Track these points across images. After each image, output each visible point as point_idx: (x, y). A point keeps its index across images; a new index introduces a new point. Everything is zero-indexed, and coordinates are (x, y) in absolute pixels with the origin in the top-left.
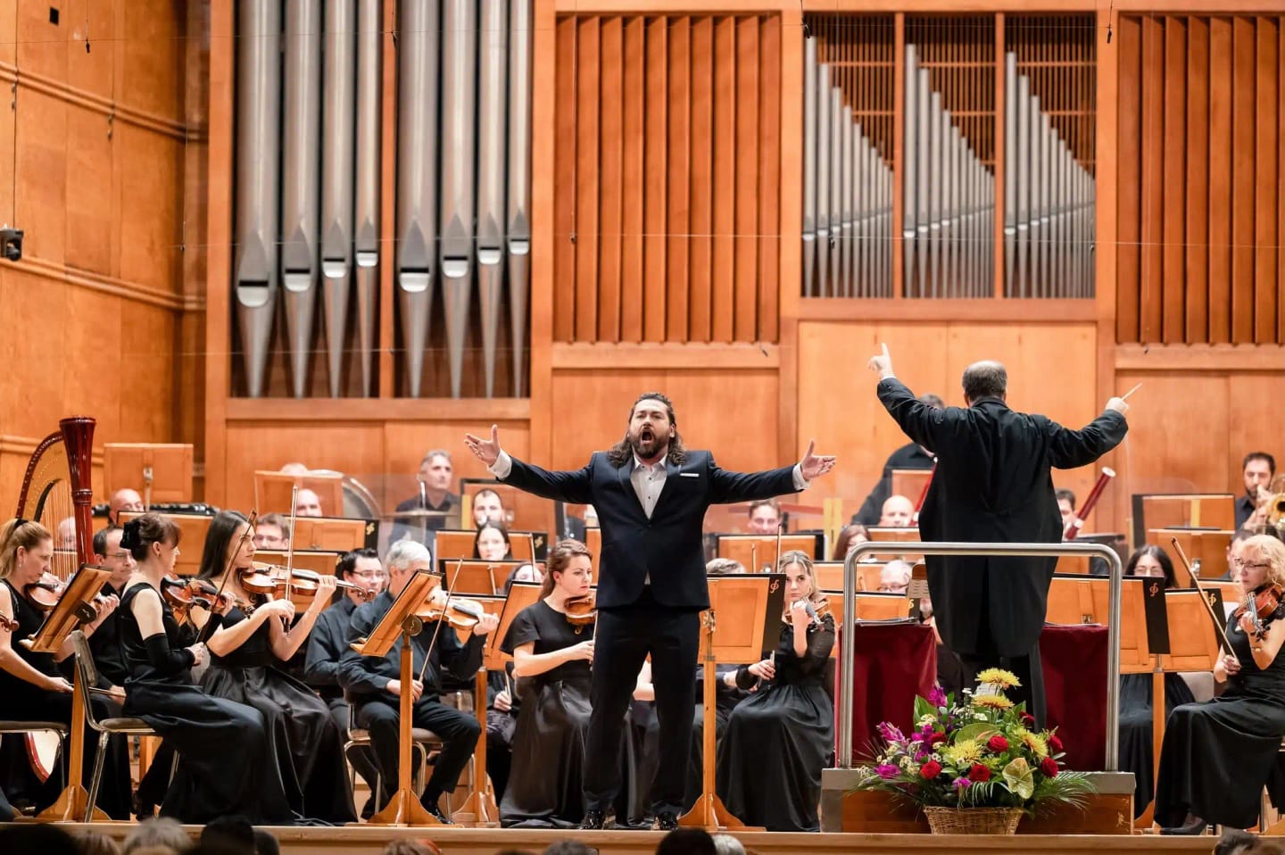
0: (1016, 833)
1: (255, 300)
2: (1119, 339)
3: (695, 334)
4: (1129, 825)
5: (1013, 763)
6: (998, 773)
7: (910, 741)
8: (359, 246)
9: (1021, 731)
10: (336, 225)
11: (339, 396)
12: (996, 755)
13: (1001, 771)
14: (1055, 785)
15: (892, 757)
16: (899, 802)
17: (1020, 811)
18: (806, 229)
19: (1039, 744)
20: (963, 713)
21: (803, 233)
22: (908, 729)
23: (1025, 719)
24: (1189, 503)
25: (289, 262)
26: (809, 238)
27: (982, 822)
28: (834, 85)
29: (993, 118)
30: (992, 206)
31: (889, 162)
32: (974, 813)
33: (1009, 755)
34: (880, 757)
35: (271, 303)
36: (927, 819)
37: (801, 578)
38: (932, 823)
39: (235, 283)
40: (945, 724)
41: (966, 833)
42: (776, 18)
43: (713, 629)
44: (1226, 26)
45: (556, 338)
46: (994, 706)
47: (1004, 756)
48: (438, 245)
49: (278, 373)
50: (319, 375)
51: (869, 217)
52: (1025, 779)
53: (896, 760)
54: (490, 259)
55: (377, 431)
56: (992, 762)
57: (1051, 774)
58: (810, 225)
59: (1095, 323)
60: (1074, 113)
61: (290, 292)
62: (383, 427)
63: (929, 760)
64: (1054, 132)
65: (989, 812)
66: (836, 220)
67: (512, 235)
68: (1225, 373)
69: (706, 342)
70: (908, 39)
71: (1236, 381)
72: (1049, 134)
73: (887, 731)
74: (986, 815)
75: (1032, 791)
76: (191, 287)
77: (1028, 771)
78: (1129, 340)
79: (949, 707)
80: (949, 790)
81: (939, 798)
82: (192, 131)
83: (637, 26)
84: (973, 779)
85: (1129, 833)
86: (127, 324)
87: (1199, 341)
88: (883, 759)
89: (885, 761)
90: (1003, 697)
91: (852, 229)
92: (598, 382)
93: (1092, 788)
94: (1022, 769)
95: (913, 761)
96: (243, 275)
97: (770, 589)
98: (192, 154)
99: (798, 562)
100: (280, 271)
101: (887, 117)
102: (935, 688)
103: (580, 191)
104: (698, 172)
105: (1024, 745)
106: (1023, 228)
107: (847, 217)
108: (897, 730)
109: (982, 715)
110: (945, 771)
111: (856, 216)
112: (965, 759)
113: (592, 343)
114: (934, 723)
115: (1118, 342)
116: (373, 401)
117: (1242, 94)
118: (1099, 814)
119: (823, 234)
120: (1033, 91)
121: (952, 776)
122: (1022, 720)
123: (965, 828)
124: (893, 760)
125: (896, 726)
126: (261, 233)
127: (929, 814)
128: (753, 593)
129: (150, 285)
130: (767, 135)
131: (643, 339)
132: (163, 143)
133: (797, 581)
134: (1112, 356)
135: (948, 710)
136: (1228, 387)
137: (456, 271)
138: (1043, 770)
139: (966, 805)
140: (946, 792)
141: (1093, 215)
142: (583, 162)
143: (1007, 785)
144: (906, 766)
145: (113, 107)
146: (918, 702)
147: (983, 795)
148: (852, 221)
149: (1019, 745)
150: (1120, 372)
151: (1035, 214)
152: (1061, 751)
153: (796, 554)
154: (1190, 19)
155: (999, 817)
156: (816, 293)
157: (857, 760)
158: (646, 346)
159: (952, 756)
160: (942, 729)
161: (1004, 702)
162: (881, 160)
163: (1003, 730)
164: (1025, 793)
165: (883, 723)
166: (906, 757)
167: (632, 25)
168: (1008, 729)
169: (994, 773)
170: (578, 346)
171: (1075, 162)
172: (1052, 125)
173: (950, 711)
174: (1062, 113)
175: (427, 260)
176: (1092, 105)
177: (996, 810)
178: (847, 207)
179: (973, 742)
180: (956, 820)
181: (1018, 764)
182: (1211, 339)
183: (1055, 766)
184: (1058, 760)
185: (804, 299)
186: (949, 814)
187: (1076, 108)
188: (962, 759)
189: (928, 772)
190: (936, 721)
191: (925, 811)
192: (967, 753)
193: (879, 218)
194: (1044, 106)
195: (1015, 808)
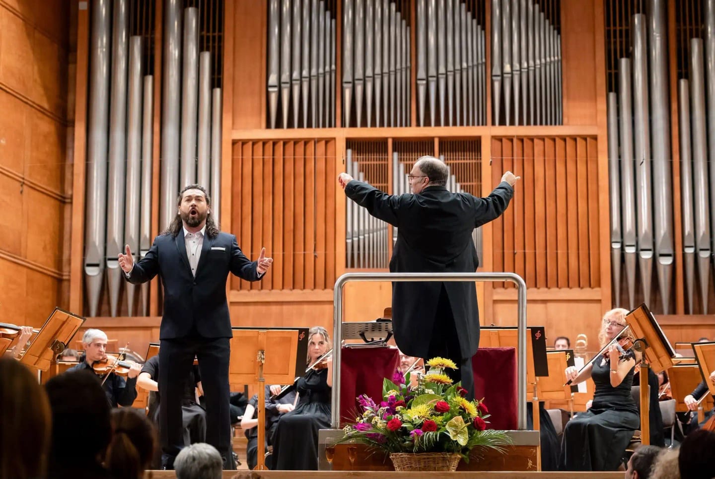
0: (457, 470)
1: (93, 273)
2: (495, 287)
3: (296, 286)
4: (536, 468)
5: (453, 420)
6: (442, 427)
7: (380, 407)
8: (142, 248)
9: (459, 400)
10: (131, 238)
11: (132, 316)
12: (442, 415)
13: (444, 426)
14: (483, 439)
15: (367, 418)
16: (372, 451)
17: (459, 455)
18: (348, 237)
19: (472, 408)
21: (346, 239)
23: (461, 391)
25: (109, 256)
26: (349, 241)
27: (432, 465)
28: (360, 171)
32: (425, 457)
33: (450, 414)
34: (359, 418)
35: (101, 274)
36: (392, 462)
37: (322, 343)
38: (396, 466)
39: (84, 265)
40: (405, 396)
41: (420, 470)
42: (333, 142)
43: (263, 362)
44: (542, 142)
46: (439, 382)
47: (447, 415)
49: (105, 307)
50: (123, 308)
51: (377, 232)
52: (461, 433)
53: (370, 419)
55: (148, 332)
56: (438, 420)
57: (480, 429)
58: (349, 236)
60: (471, 184)
61: (110, 269)
62: (151, 330)
63: (393, 418)
65: (436, 456)
66: (361, 233)
68: (545, 301)
69: (302, 290)
70: (394, 150)
71: (550, 305)
73: (364, 402)
74: (434, 458)
75: (467, 440)
76: (66, 269)
77: (464, 426)
78: (499, 287)
80: (408, 439)
81: (401, 447)
82: (68, 198)
83: (269, 146)
84: (424, 431)
86: (30, 281)
87: (532, 287)
88: (360, 420)
89: (362, 421)
90: (445, 376)
91: (369, 237)
92: (252, 308)
93: (511, 442)
94: (460, 425)
95: (381, 419)
96: (88, 261)
98: (67, 208)
99: (320, 334)
100: (105, 261)
101: (385, 187)
103: (243, 220)
104: (297, 211)
105: (461, 408)
107: (367, 232)
108: (370, 399)
109: (431, 390)
110: (404, 425)
111: (371, 231)
112: (419, 417)
113: (249, 290)
114: (397, 395)
115: (494, 289)
116: (148, 318)
117: (551, 173)
118: (515, 459)
119: (356, 239)
121: (409, 429)
122: (459, 392)
123: (419, 467)
124: (367, 420)
125: (369, 397)
126: (97, 244)
127: (393, 459)
128: (289, 340)
129: (43, 265)
130: (329, 194)
131: (272, 288)
132: (52, 201)
133: (319, 344)
134: (492, 295)
135: (406, 386)
136: (546, 308)
138: (475, 426)
139: (420, 450)
140: (405, 441)
142: (244, 207)
143: (449, 433)
144: (376, 423)
145: (23, 179)
146: (386, 382)
147: (432, 442)
148: (369, 234)
149: (458, 408)
150: (495, 302)
152: (488, 414)
153: (320, 329)
154: (525, 140)
155: (444, 459)
156: (353, 266)
157: (343, 422)
158: (273, 291)
159: (409, 415)
160: (402, 399)
161: (446, 379)
163: (446, 399)
164: (462, 441)
165: (361, 396)
166: (377, 417)
167: (267, 146)
168: (449, 397)
169: (440, 427)
170: (242, 292)
172: (461, 188)
173: (408, 386)
174: (466, 184)
176: (480, 179)
177: (442, 454)
178: (367, 227)
179: (424, 406)
180: (413, 461)
181: (457, 421)
182: (538, 286)
183: (483, 423)
184: (486, 420)
185: (347, 269)
186: (408, 458)
187: (472, 181)
188: (416, 416)
189: (392, 426)
190: (398, 394)
191: (391, 457)
192: (420, 413)
193: (382, 232)
194: (457, 181)
195: (455, 454)
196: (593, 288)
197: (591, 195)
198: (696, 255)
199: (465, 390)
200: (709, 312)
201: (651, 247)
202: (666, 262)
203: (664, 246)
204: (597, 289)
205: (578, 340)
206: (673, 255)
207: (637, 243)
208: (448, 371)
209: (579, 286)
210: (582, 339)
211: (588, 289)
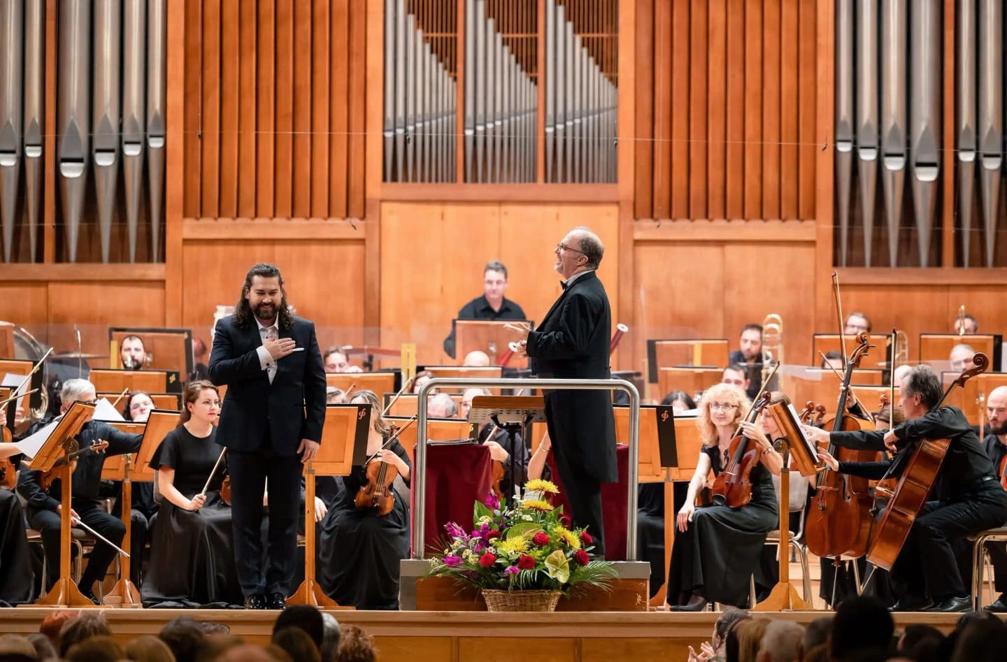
0: (556, 610)
2: (637, 217)
3: (298, 211)
4: (646, 604)
5: (553, 555)
6: (541, 563)
7: (471, 538)
8: (27, 141)
9: (560, 530)
10: (8, 122)
11: (11, 261)
12: (540, 549)
13: (543, 561)
14: (587, 571)
15: (456, 550)
16: (462, 586)
17: (559, 593)
18: (387, 128)
19: (574, 539)
20: (513, 515)
21: (384, 131)
22: (469, 528)
23: (563, 519)
24: (692, 346)
26: (389, 135)
27: (529, 604)
28: (409, 12)
29: (536, 39)
30: (535, 110)
31: (453, 74)
32: (522, 594)
33: (549, 548)
34: (447, 550)
36: (484, 599)
38: (488, 603)
40: (498, 523)
41: (516, 611)
45: (185, 215)
46: (538, 509)
47: (546, 549)
48: (91, 140)
51: (437, 118)
52: (563, 567)
53: (460, 552)
54: (132, 151)
55: (42, 290)
56: (536, 554)
57: (583, 563)
58: (390, 125)
59: (618, 203)
60: (600, 35)
62: (47, 286)
63: (486, 552)
64: (585, 50)
65: (534, 594)
66: (411, 121)
67: (150, 132)
68: (721, 243)
69: (307, 218)
71: (729, 249)
72: (580, 52)
73: (453, 529)
74: (531, 596)
75: (568, 577)
77: (565, 561)
78: (645, 217)
79: (502, 510)
80: (502, 576)
81: (494, 583)
84: (521, 568)
85: (645, 610)
87: (701, 218)
88: (449, 551)
89: (451, 553)
90: (545, 502)
91: (423, 127)
92: (220, 250)
93: (616, 575)
94: (560, 559)
95: (473, 552)
97: (359, 416)
101: (451, 38)
102: (491, 494)
103: (205, 96)
104: (300, 81)
105: (561, 540)
106: (560, 127)
107: (419, 118)
108: (460, 528)
109: (528, 516)
110: (498, 561)
111: (427, 117)
112: (515, 552)
113: (216, 219)
114: (490, 523)
115: (635, 218)
116: (38, 265)
117: (735, 20)
118: (622, 595)
119: (400, 131)
120: (568, 18)
121: (505, 566)
122: (560, 520)
123: (515, 606)
124: (457, 552)
125: (459, 526)
127: (486, 595)
128: (345, 419)
130: (355, 52)
131: (256, 215)
134: (632, 229)
135: (501, 512)
136: (724, 255)
137: (105, 161)
138: (578, 560)
140: (499, 578)
141: (616, 117)
142: (207, 73)
143: (548, 572)
144: (467, 557)
146: (477, 505)
147: (529, 581)
149: (558, 540)
150: (637, 243)
151: (569, 116)
155: (542, 598)
156: (394, 179)
157: (428, 553)
158: (257, 221)
159: (504, 549)
160: (496, 528)
161: (546, 505)
162: (446, 73)
163: (545, 528)
164: (563, 578)
165: (449, 523)
166: (468, 550)
168: (549, 527)
169: (538, 562)
170: (203, 221)
171: (602, 75)
172: (583, 45)
173: (503, 512)
174: (591, 35)
175: (83, 152)
176: (615, 29)
177: (540, 592)
178: (419, 111)
179: (520, 538)
180: (507, 600)
181: (557, 555)
182: (710, 216)
183: (586, 557)
184: (589, 552)
185: (385, 184)
186: (502, 595)
187: (603, 32)
188: (512, 551)
189: (485, 562)
190: (492, 521)
191: (483, 593)
192: (516, 546)
193: (445, 119)
194: (577, 30)
195: (555, 590)
196: (802, 220)
197: (804, 61)
198: (977, 163)
199: (568, 518)
200: (996, 263)
201: (902, 150)
202: (926, 176)
203: (924, 148)
204: (810, 223)
205: (768, 323)
206: (938, 163)
207: (880, 143)
208: (548, 495)
209: (780, 217)
210: (774, 323)
211: (796, 223)
